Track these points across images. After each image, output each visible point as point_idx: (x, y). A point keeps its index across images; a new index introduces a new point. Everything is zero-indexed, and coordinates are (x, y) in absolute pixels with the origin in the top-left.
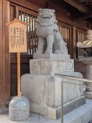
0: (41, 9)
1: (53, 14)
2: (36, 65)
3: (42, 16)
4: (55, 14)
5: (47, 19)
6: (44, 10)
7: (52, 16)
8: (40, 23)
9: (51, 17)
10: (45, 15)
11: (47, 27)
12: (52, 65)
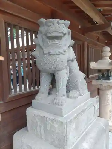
0: (43, 20)
1: (66, 30)
2: (37, 122)
3: (45, 35)
4: (70, 30)
5: (56, 41)
6: (51, 22)
7: (65, 34)
8: (43, 48)
9: (63, 35)
10: (52, 32)
11: (57, 57)
12: (68, 134)
